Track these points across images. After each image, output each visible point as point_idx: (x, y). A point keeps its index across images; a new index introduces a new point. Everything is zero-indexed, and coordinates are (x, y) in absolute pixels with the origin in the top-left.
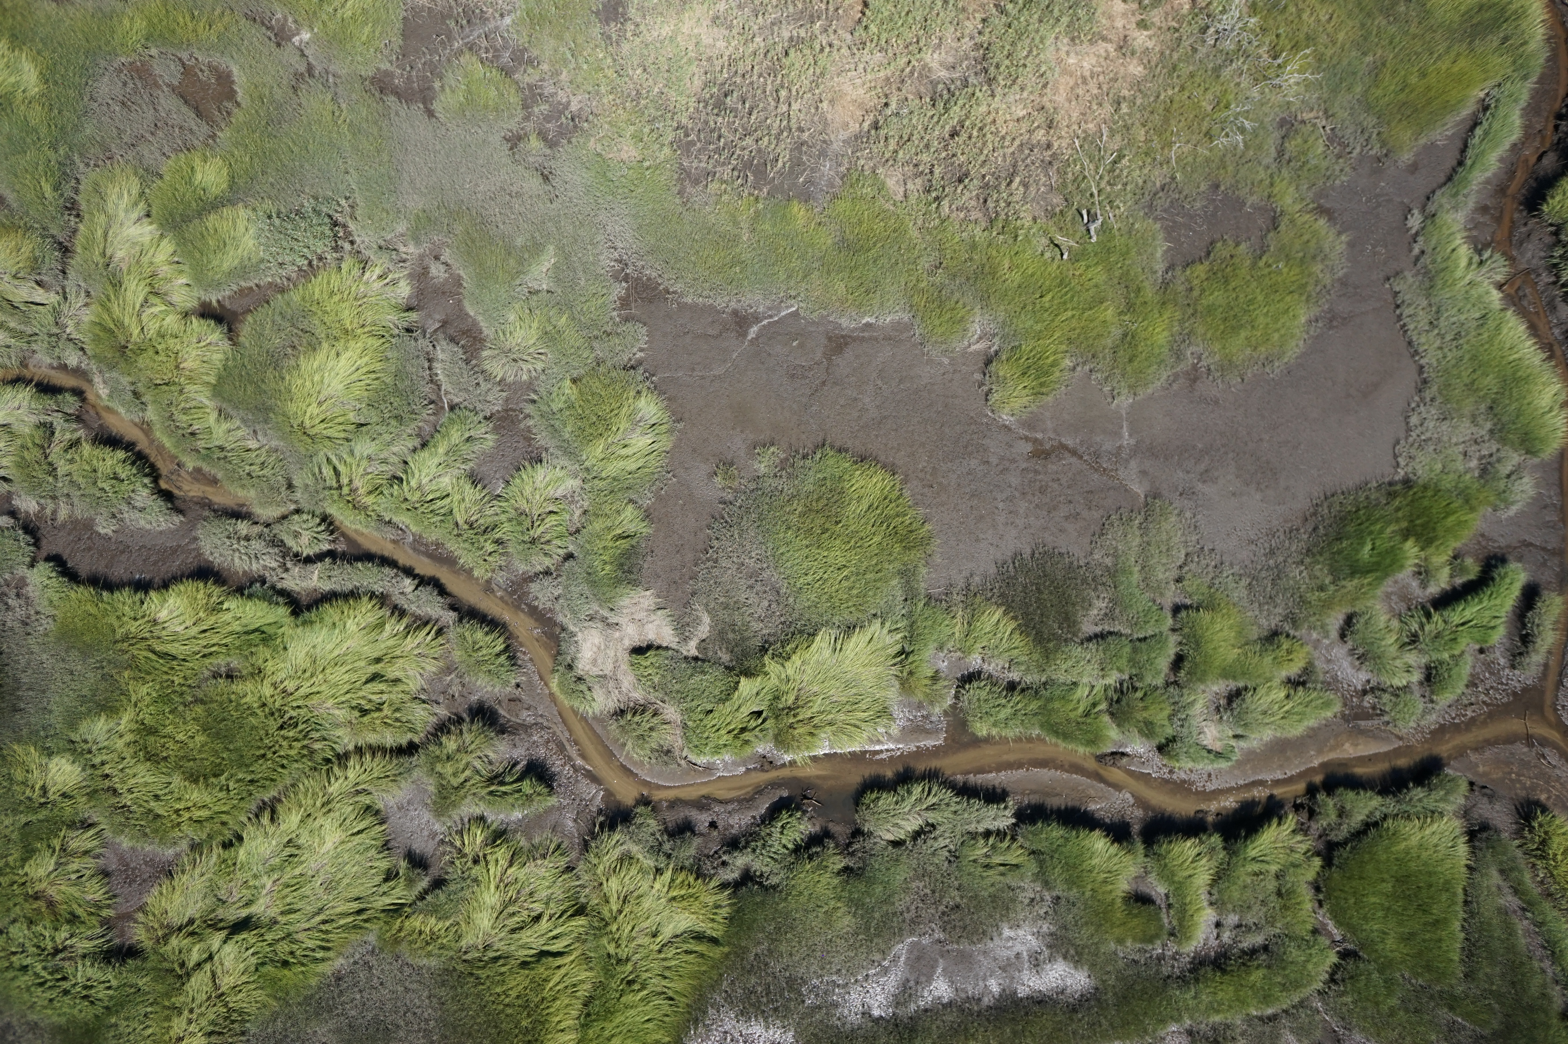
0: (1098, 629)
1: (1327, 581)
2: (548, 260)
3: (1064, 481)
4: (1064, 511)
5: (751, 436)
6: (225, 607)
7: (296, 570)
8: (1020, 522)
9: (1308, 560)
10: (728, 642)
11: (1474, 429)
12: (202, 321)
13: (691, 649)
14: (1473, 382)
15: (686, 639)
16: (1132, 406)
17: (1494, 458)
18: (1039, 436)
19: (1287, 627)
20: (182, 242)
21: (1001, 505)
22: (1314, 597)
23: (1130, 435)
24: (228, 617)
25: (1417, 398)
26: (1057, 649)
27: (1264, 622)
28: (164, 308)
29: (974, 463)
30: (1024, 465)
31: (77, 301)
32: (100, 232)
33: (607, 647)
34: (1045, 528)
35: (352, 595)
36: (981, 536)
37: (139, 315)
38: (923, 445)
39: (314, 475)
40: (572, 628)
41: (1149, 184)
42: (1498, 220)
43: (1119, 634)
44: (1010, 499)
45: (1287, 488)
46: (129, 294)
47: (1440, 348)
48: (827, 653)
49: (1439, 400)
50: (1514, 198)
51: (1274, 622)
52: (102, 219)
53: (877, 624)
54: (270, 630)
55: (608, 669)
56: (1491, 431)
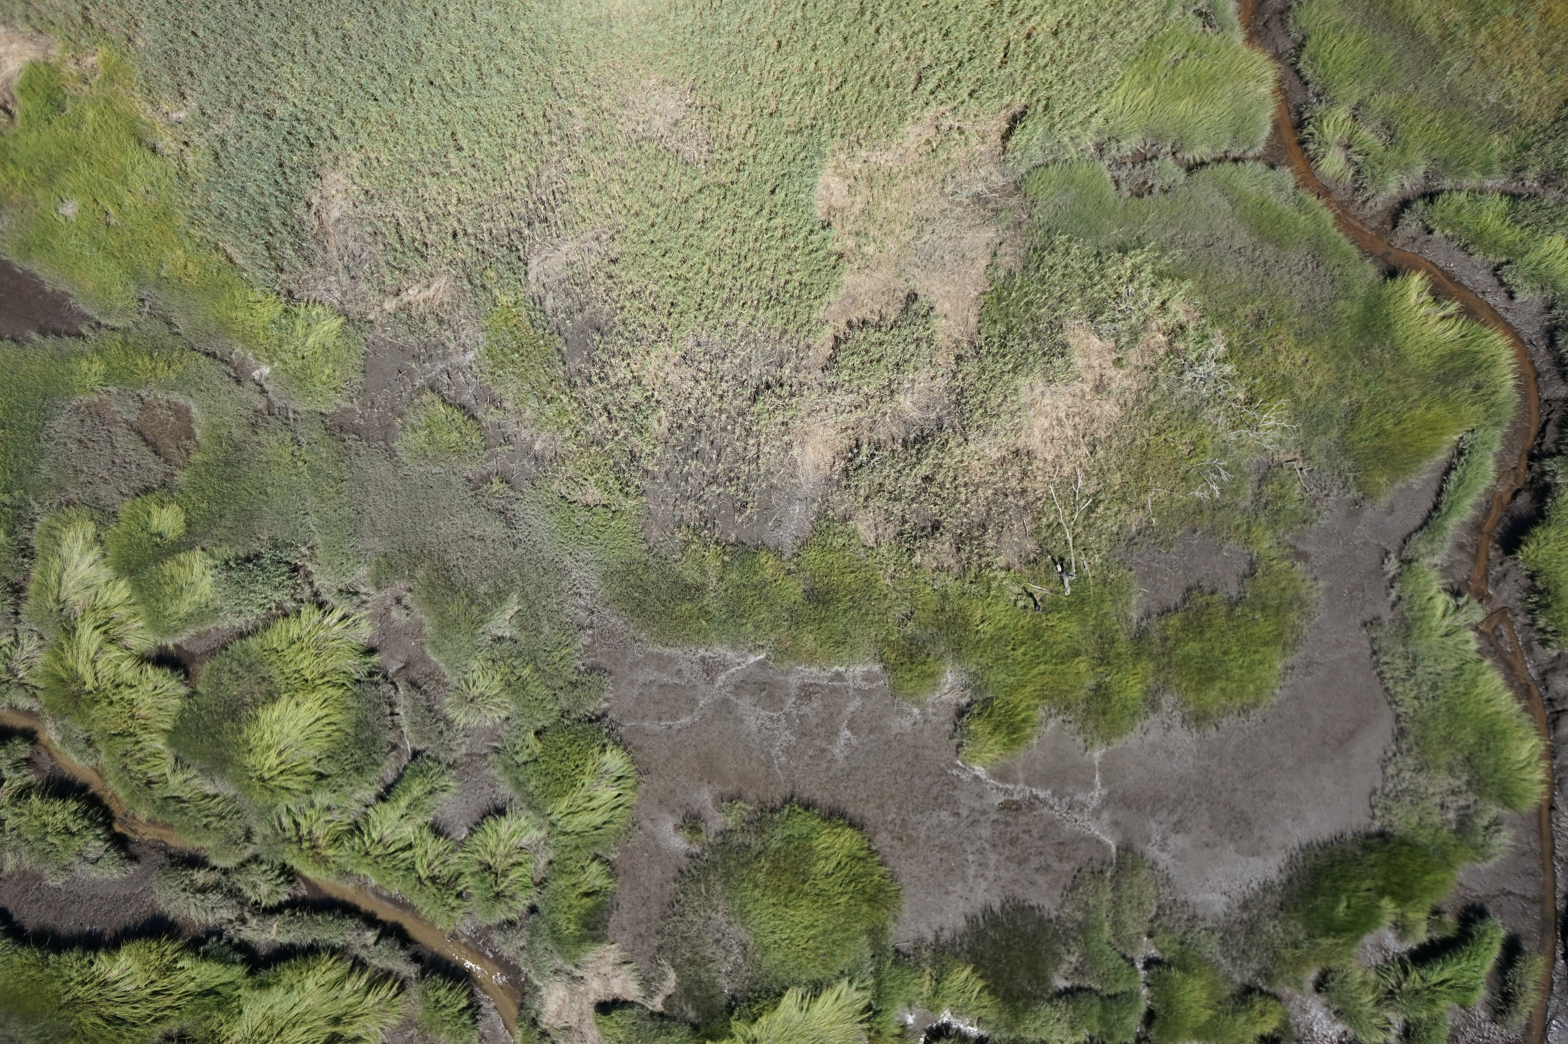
0: (1068, 984)
1: (1301, 937)
2: (512, 606)
3: (1035, 833)
4: (1035, 862)
5: (718, 787)
6: (179, 965)
7: (253, 922)
8: (990, 874)
9: (1282, 914)
10: (695, 998)
11: (1451, 780)
12: (158, 671)
13: (657, 1004)
14: (1450, 734)
15: (651, 995)
16: (1105, 756)
17: (1472, 811)
18: (1010, 787)
19: (1260, 983)
20: (138, 587)
21: (971, 858)
22: (1287, 954)
23: (1103, 785)
24: (181, 977)
25: (1394, 748)
26: (1026, 1007)
27: (1237, 977)
28: (119, 654)
29: (944, 815)
30: (995, 817)
31: (29, 645)
32: (53, 578)
33: (572, 1001)
34: (1015, 881)
35: (311, 951)
36: (951, 888)
37: (94, 662)
38: (892, 797)
39: (273, 827)
40: (537, 982)
41: (1125, 530)
42: (1475, 558)
43: (1090, 990)
44: (981, 851)
45: (1261, 839)
46: (84, 640)
47: (1416, 698)
48: (795, 1011)
49: (1416, 750)
50: (1490, 536)
51: (1248, 975)
52: (56, 564)
53: (845, 982)
54: (226, 991)
55: (573, 1021)
56: (1469, 783)
